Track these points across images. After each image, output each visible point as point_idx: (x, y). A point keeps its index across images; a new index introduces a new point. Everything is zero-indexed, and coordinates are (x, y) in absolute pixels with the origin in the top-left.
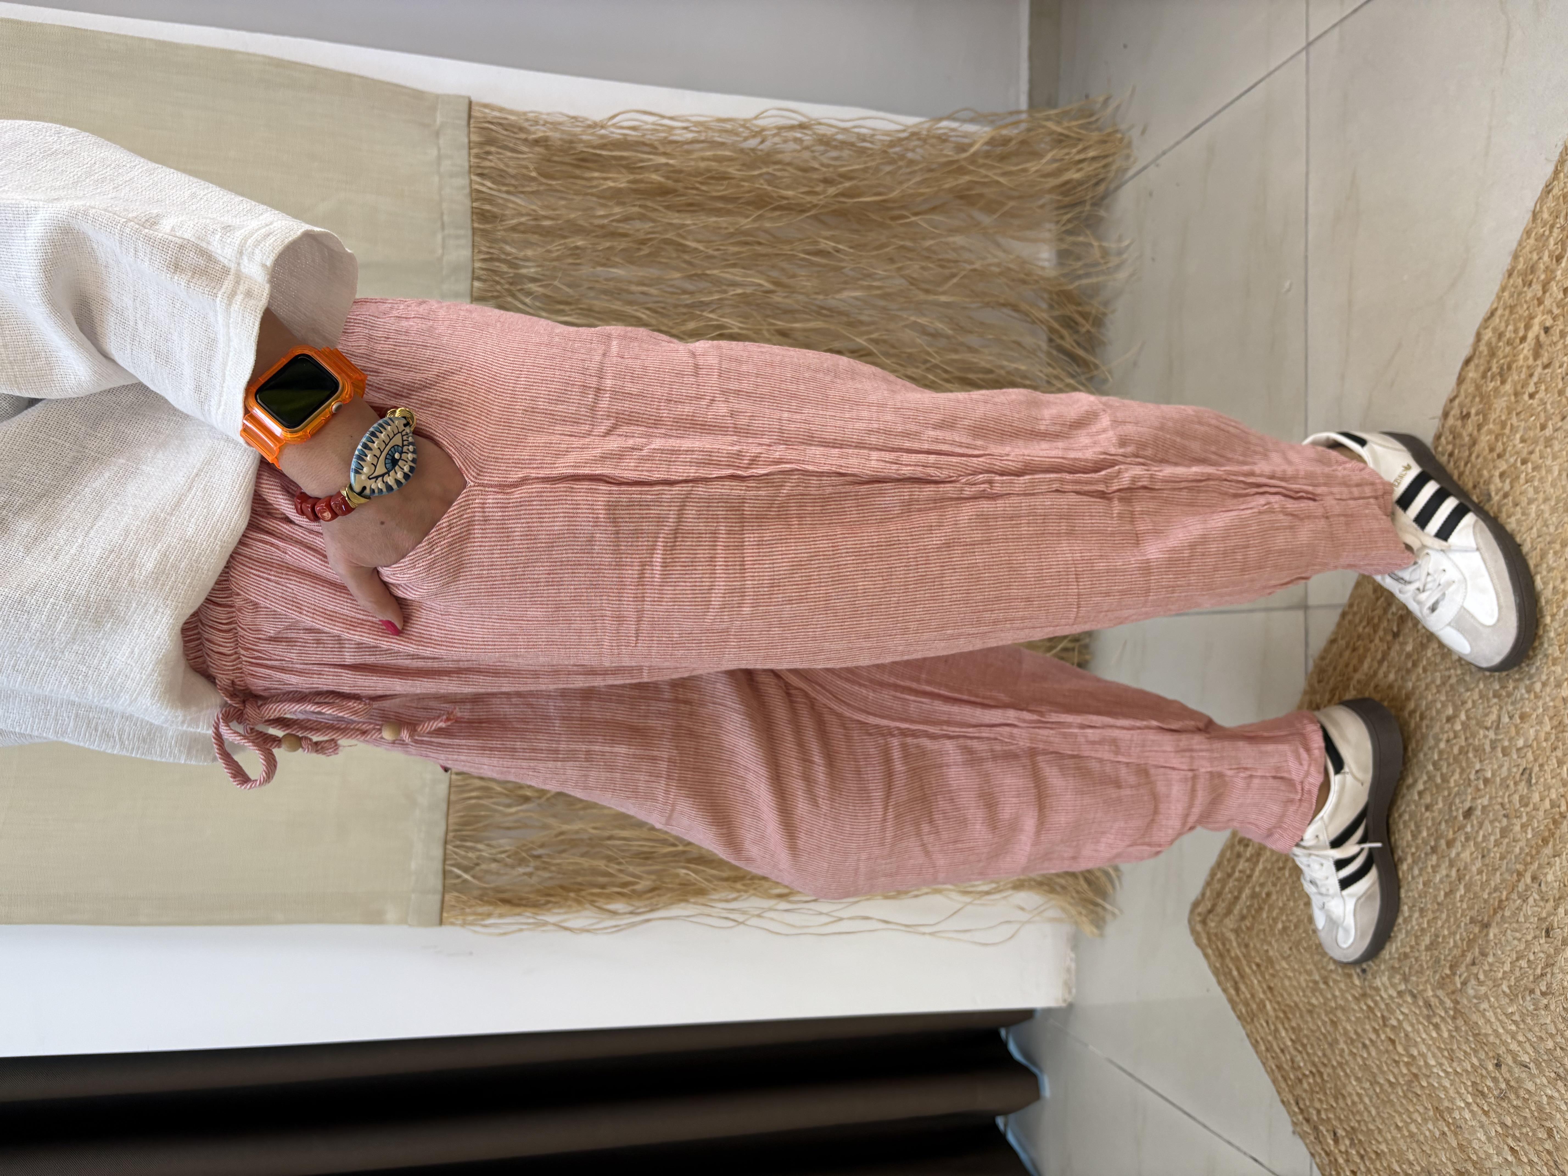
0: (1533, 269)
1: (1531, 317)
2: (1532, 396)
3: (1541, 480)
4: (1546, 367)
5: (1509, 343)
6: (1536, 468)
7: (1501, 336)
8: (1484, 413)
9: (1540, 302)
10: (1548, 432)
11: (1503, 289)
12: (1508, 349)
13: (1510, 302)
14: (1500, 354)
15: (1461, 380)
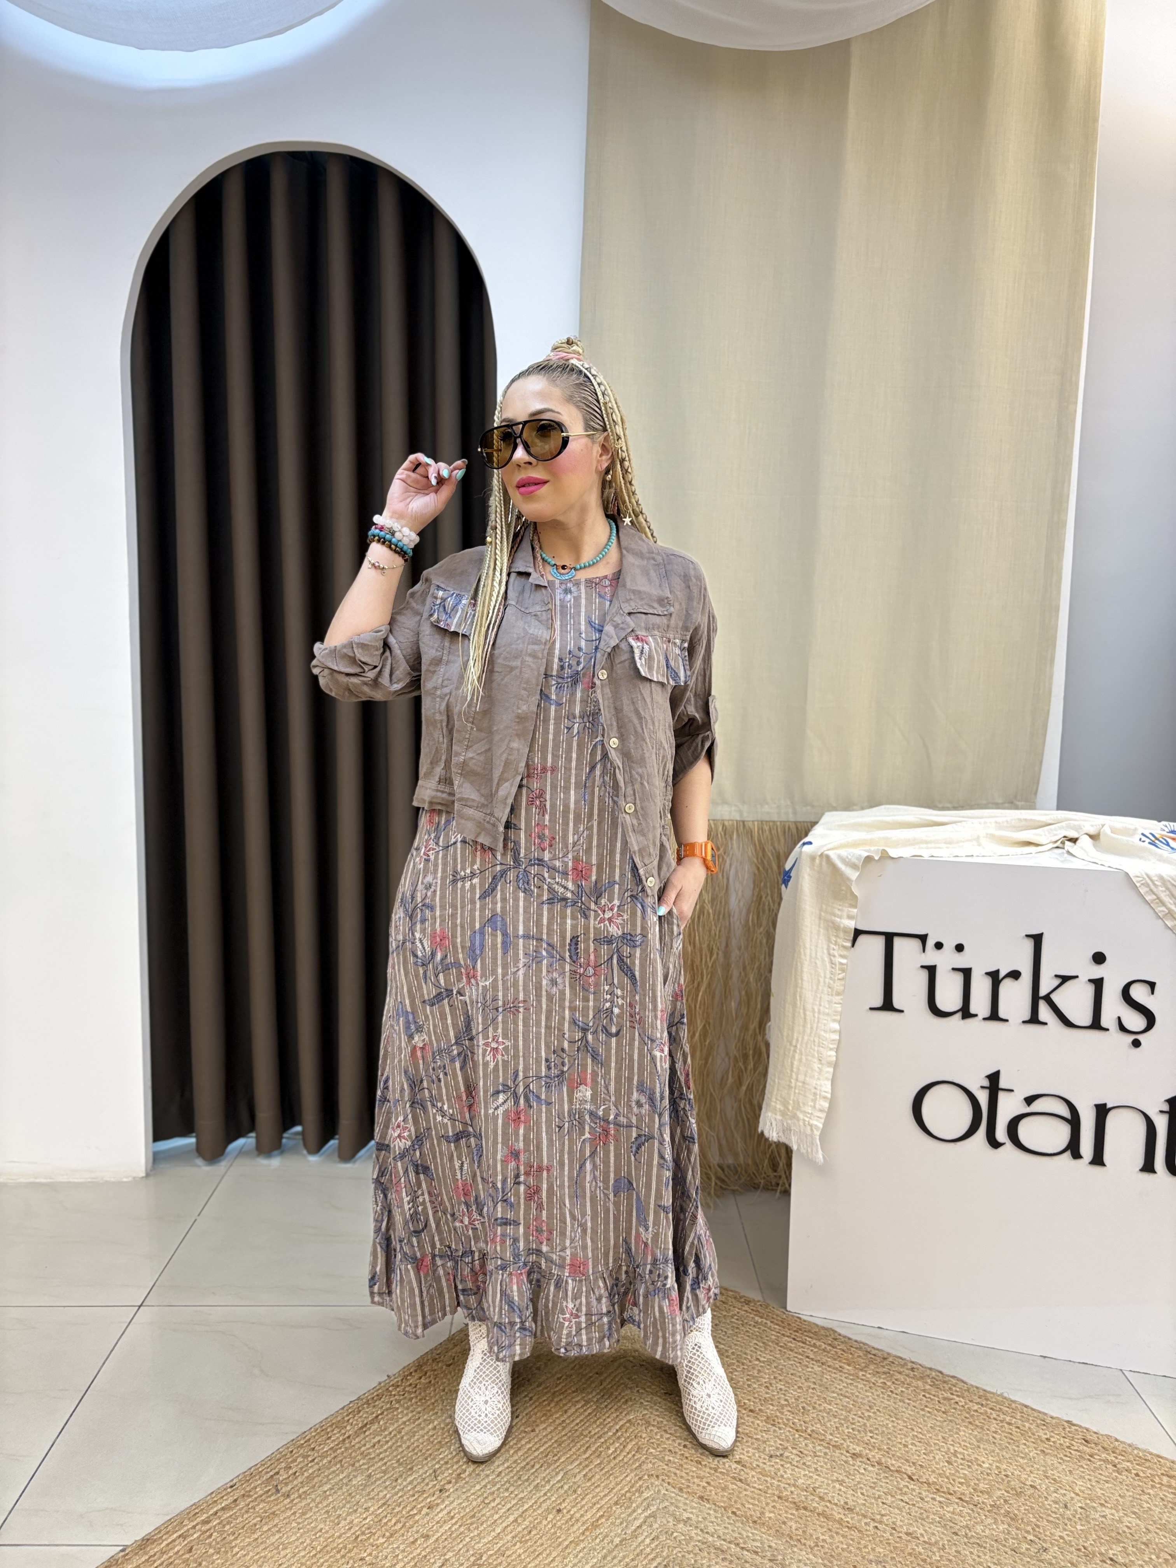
0: (987, 1399)
1: (963, 1398)
2: (924, 1396)
3: (883, 1398)
4: (939, 1402)
5: (950, 1389)
6: (889, 1396)
7: (955, 1386)
8: (914, 1377)
9: (971, 1401)
10: (907, 1401)
11: (977, 1388)
12: (947, 1388)
13: (971, 1390)
14: (945, 1385)
15: (930, 1369)
